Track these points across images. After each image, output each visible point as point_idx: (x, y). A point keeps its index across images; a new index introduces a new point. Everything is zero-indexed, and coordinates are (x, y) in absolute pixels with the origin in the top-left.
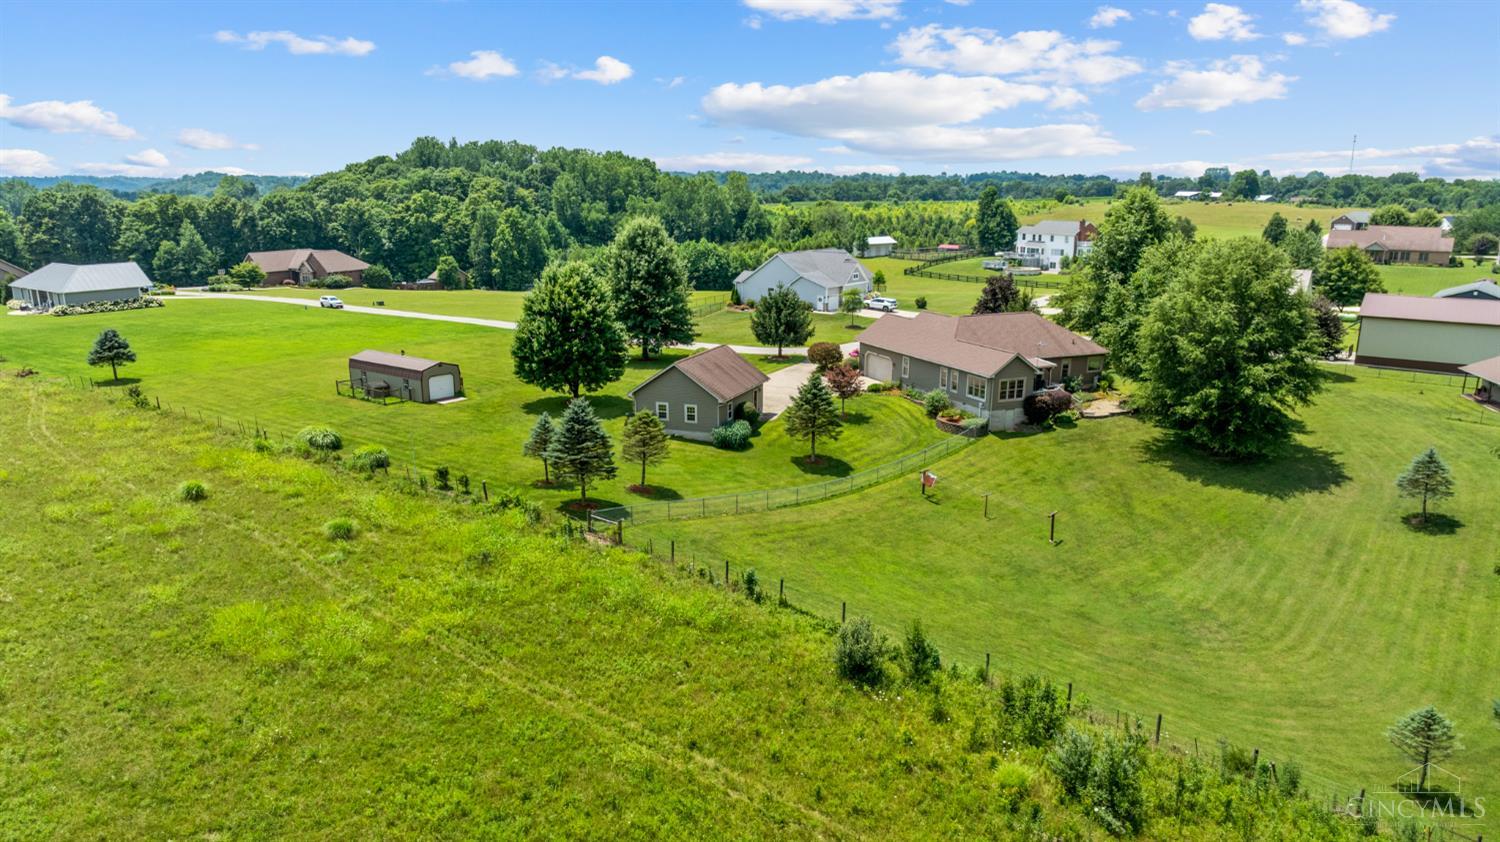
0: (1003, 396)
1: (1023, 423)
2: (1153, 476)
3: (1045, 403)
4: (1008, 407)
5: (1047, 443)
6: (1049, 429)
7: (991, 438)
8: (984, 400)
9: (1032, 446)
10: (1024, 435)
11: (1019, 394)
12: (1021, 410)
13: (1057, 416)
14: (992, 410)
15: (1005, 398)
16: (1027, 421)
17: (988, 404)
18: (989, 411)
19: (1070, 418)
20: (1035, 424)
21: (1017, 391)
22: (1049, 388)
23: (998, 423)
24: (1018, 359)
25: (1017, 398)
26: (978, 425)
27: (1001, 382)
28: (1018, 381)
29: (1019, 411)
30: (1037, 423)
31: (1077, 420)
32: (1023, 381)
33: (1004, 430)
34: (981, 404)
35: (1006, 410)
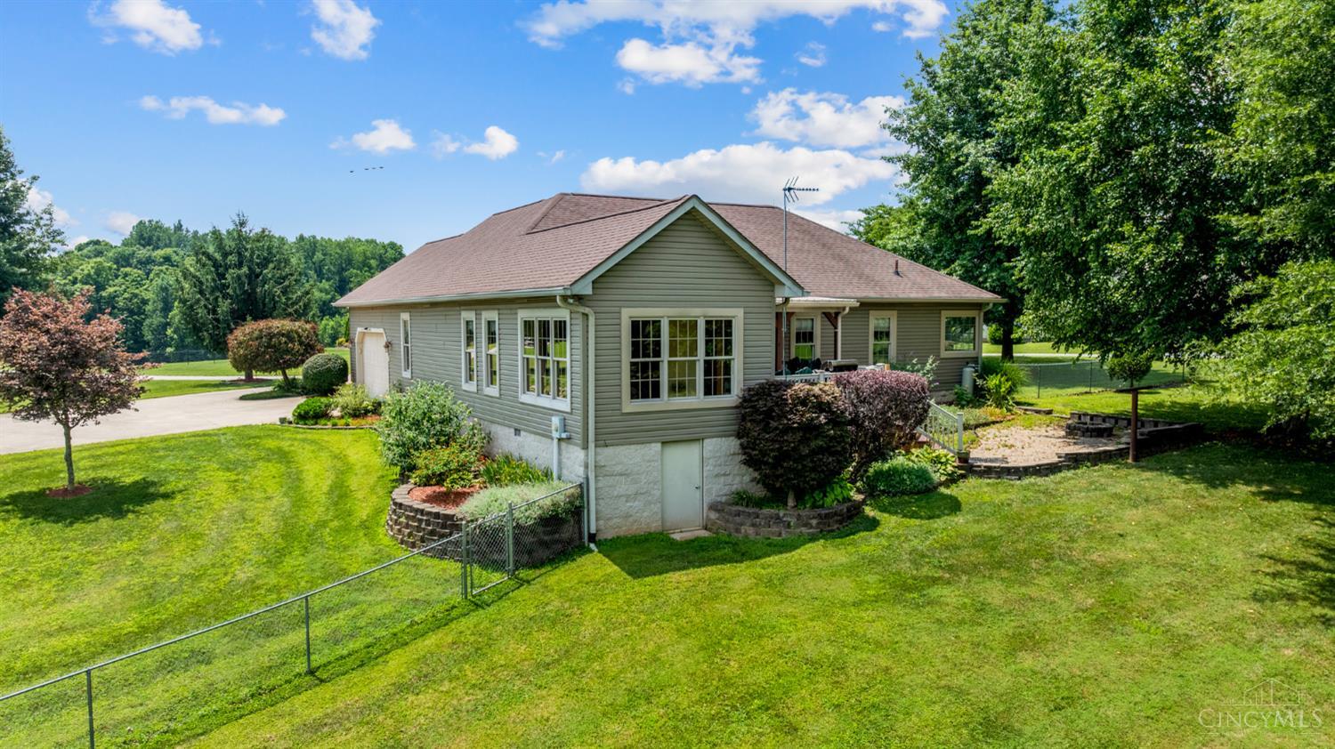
0: (645, 387)
1: (741, 498)
3: (821, 407)
4: (676, 434)
6: (847, 521)
7: (594, 565)
8: (563, 405)
10: (741, 553)
11: (717, 380)
12: (732, 444)
13: (876, 466)
14: (601, 442)
15: (656, 394)
16: (758, 491)
17: (576, 422)
18: (585, 447)
19: (922, 475)
20: (791, 503)
21: (707, 363)
22: (839, 368)
23: (628, 498)
24: (692, 216)
25: (707, 392)
26: (535, 513)
27: (628, 314)
28: (708, 323)
29: (722, 447)
30: (800, 499)
31: (952, 480)
32: (729, 324)
33: (655, 526)
34: (556, 421)
35: (664, 443)
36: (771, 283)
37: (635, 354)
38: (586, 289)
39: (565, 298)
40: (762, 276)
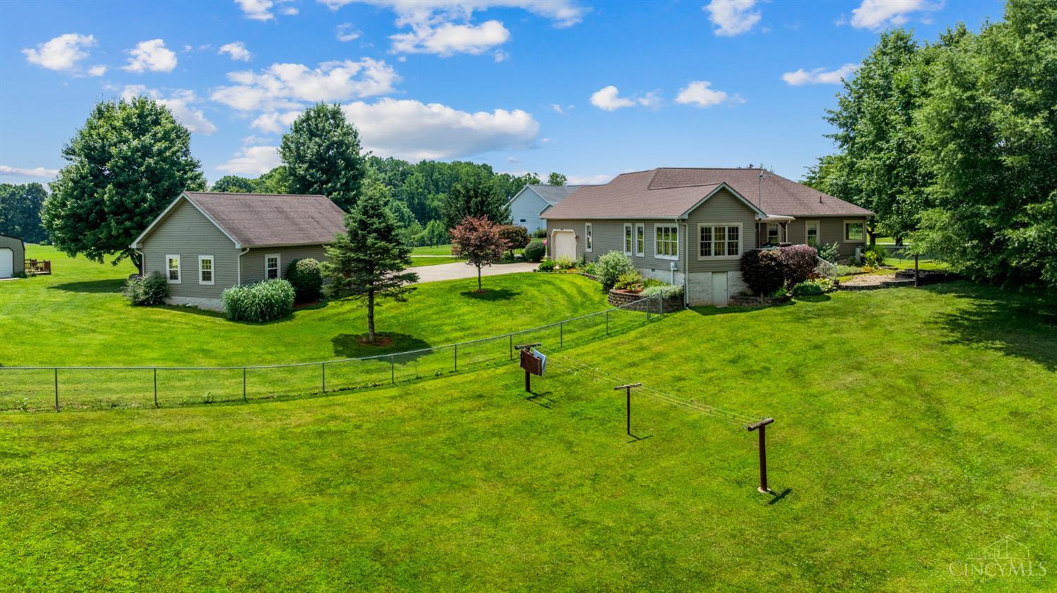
0: (706, 252)
1: (742, 294)
2: (976, 364)
3: (772, 259)
4: (717, 269)
5: (779, 319)
6: (785, 301)
7: (687, 314)
8: (676, 258)
9: (752, 323)
10: (742, 310)
11: (733, 250)
12: (739, 274)
13: (798, 285)
14: (690, 271)
15: (710, 254)
16: (749, 292)
17: (681, 264)
18: (685, 273)
19: (817, 288)
20: (762, 296)
21: (729, 243)
22: (782, 246)
23: (700, 292)
24: (724, 191)
25: (729, 254)
26: (668, 294)
27: (700, 225)
28: (729, 228)
29: (735, 275)
30: (765, 295)
31: (830, 290)
32: (737, 228)
33: (709, 303)
34: (672, 264)
35: (713, 272)
36: (754, 213)
37: (702, 239)
38: (686, 217)
39: (678, 220)
40: (749, 210)
